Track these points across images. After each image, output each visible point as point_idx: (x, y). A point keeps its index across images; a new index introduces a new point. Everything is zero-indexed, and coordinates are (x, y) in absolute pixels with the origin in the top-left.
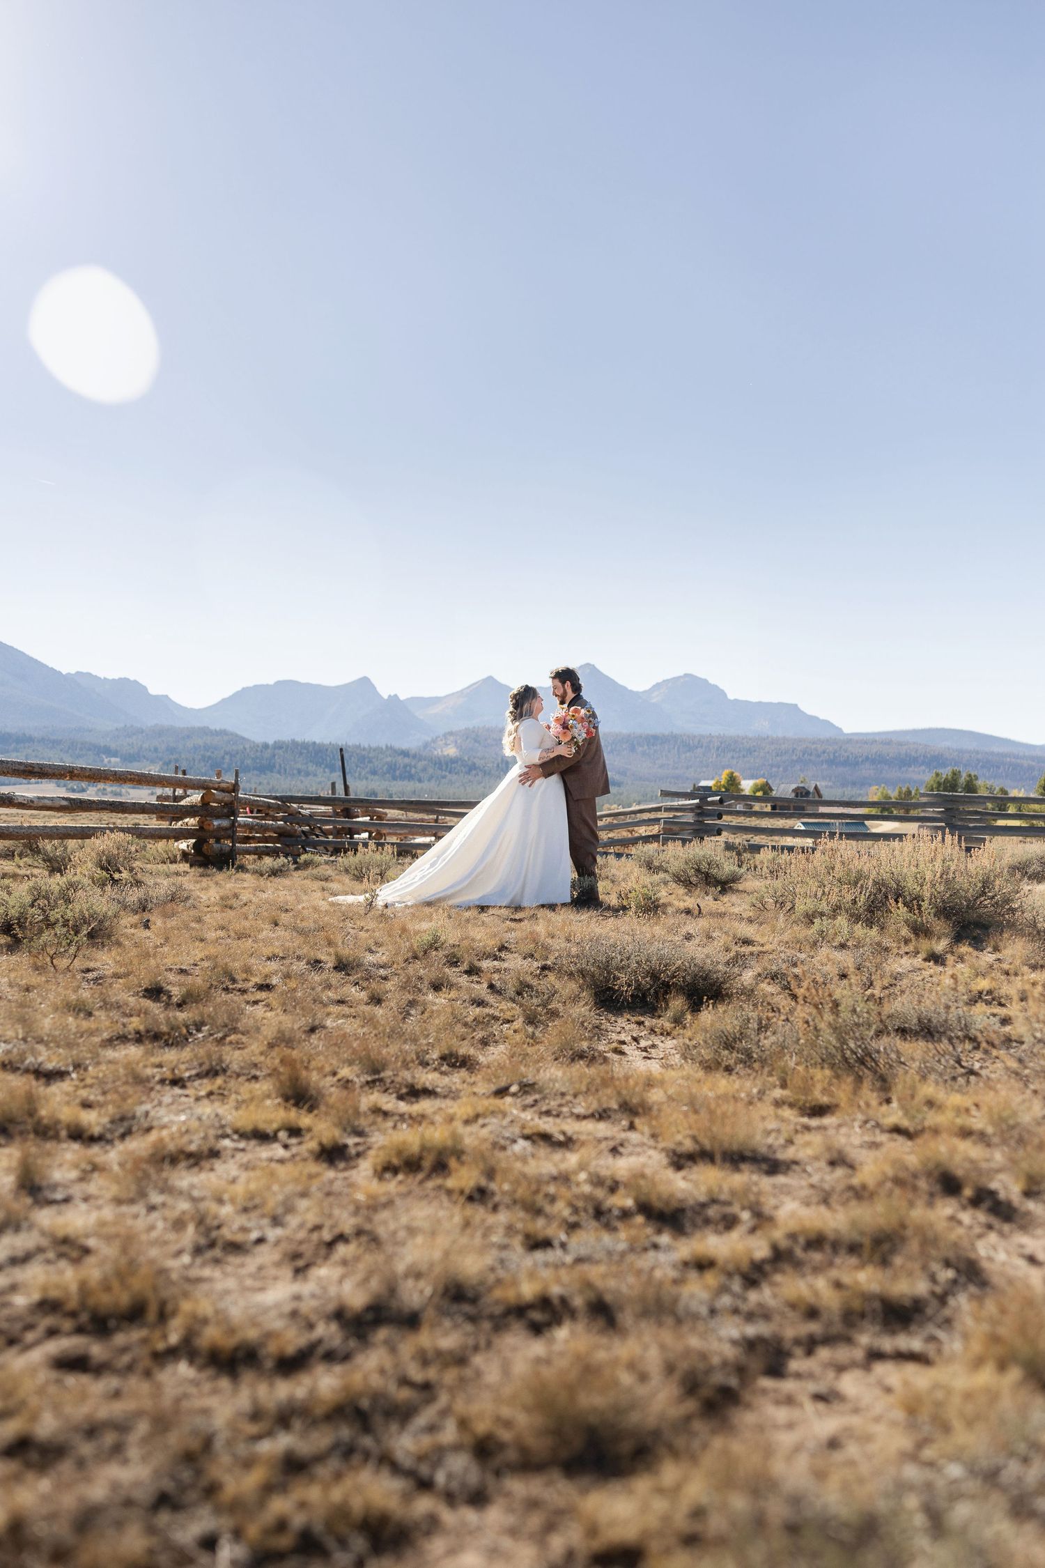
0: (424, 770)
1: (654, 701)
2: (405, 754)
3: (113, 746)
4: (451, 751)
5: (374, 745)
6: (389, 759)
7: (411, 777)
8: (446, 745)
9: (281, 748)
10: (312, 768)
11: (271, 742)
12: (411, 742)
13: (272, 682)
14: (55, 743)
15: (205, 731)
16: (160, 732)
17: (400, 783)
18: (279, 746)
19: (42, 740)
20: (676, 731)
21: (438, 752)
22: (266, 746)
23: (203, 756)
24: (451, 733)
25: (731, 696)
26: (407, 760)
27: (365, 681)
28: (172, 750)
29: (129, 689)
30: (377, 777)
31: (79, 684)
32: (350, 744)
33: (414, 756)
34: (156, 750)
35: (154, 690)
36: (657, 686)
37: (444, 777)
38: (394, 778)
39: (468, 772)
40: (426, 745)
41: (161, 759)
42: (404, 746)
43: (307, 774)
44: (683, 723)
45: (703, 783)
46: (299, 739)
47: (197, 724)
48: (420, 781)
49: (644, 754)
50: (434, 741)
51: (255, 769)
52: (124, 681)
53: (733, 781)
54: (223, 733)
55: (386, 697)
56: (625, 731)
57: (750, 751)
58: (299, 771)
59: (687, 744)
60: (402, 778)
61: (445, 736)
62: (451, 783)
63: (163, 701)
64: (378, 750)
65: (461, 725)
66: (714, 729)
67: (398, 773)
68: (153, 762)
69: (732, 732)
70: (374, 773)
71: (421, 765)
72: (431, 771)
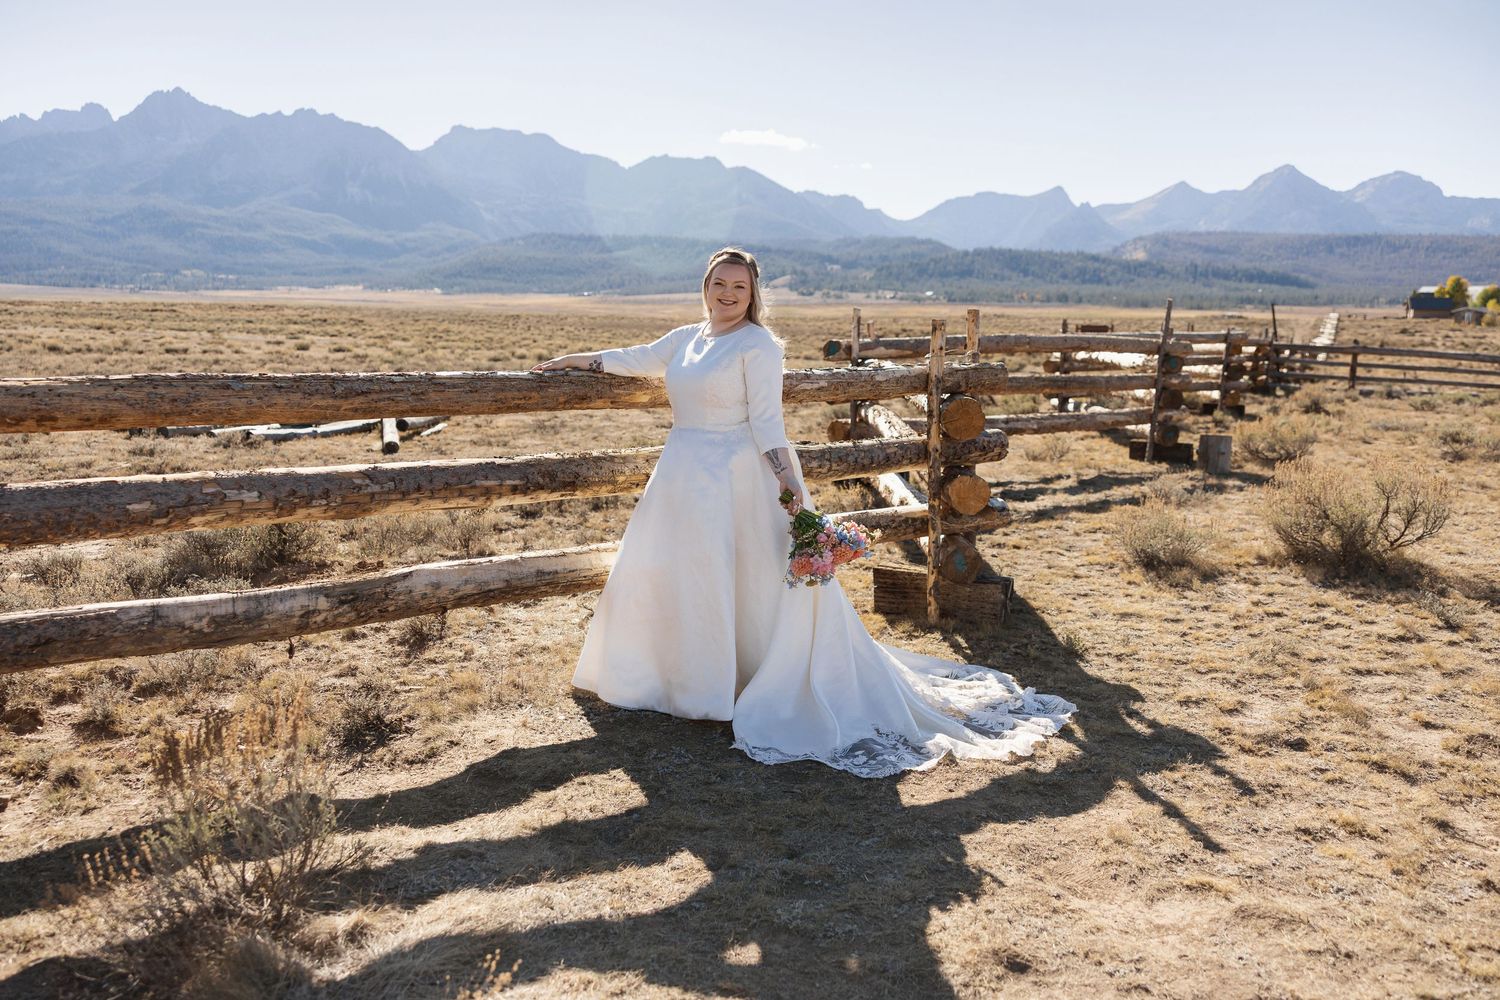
0: (1113, 273)
1: (1358, 200)
2: (1095, 258)
3: (835, 254)
4: (1140, 255)
5: (1066, 251)
6: (1079, 264)
7: (1100, 281)
8: (1135, 249)
9: (979, 254)
10: (1007, 272)
11: (971, 250)
12: (1100, 247)
13: (972, 194)
14: (788, 253)
15: (913, 241)
16: (874, 242)
17: (1089, 286)
18: (978, 253)
19: (778, 251)
20: (1380, 232)
21: (1127, 257)
22: (966, 253)
23: (911, 264)
24: (1141, 238)
25: (1447, 193)
26: (1097, 265)
27: (1059, 191)
28: (884, 258)
29: (849, 203)
30: (1066, 281)
31: (808, 202)
32: (1043, 250)
33: (1104, 261)
34: (870, 258)
35: (869, 205)
36: (1363, 185)
37: (1132, 280)
38: (1084, 282)
39: (1157, 276)
40: (1115, 250)
41: (874, 266)
42: (1094, 250)
43: (1003, 279)
44: (1389, 223)
45: (1424, 290)
46: (996, 246)
47: (906, 234)
48: (1108, 284)
49: (1342, 255)
50: (1123, 246)
51: (956, 274)
52: (844, 198)
53: (1459, 288)
54: (928, 242)
55: (1077, 204)
56: (1322, 232)
57: (1465, 251)
58: (996, 276)
59: (1391, 245)
60: (1091, 281)
61: (1135, 241)
62: (1139, 285)
63: (877, 214)
64: (1070, 255)
65: (1150, 230)
66: (1426, 228)
67: (1087, 277)
68: (868, 268)
69: (1447, 230)
70: (1065, 276)
71: (1110, 269)
72: (1119, 274)
